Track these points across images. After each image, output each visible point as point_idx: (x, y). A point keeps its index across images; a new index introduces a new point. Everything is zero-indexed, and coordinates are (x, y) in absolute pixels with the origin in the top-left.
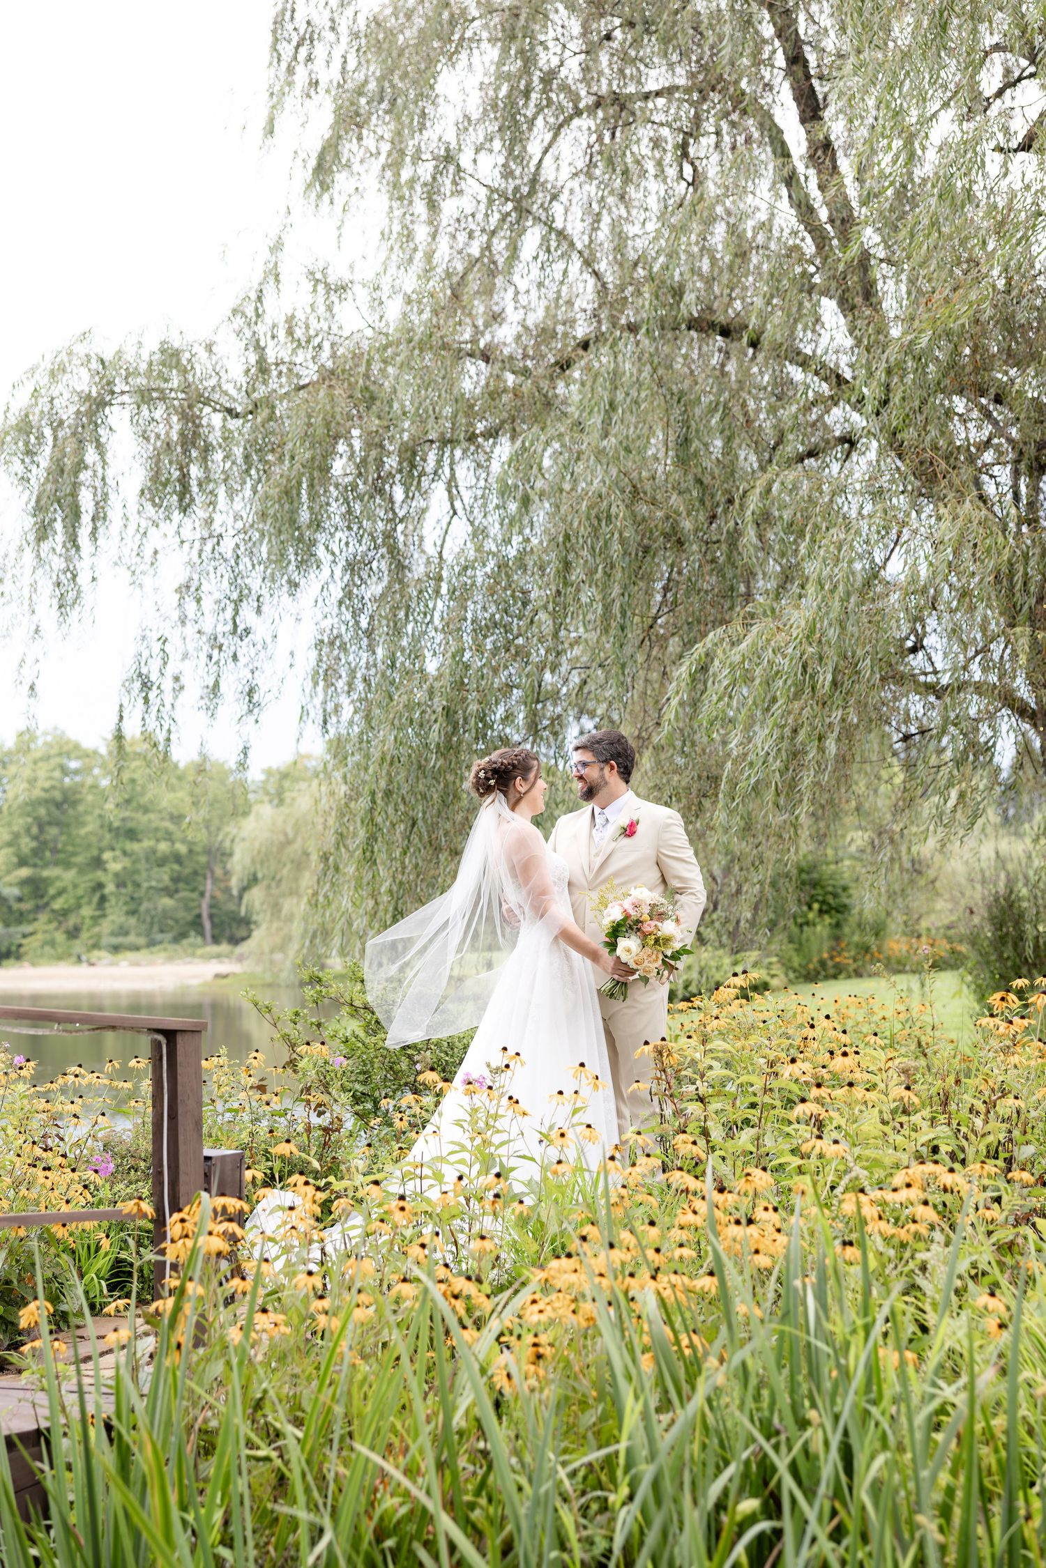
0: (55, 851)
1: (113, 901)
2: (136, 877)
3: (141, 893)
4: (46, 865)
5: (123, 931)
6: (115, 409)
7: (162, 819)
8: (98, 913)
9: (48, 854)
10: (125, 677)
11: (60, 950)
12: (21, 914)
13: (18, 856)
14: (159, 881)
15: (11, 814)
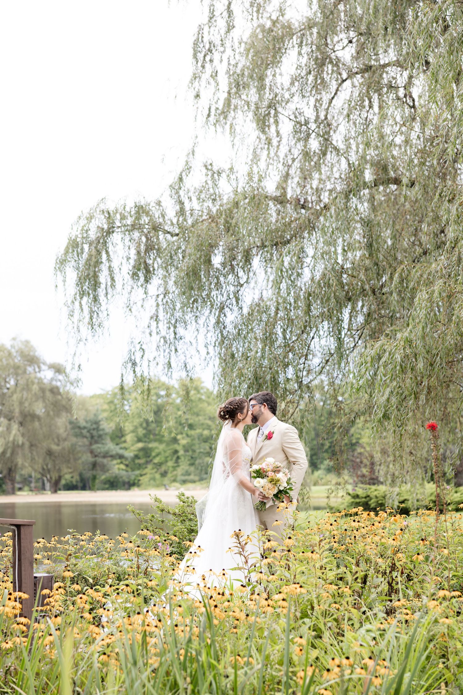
0: (155, 435)
1: (183, 458)
2: (193, 447)
3: (196, 455)
4: (150, 442)
5: (188, 473)
6: (114, 234)
7: (205, 419)
8: (175, 465)
9: (152, 436)
10: (124, 361)
11: (158, 482)
12: (140, 465)
13: (137, 437)
14: (205, 449)
15: (133, 417)
